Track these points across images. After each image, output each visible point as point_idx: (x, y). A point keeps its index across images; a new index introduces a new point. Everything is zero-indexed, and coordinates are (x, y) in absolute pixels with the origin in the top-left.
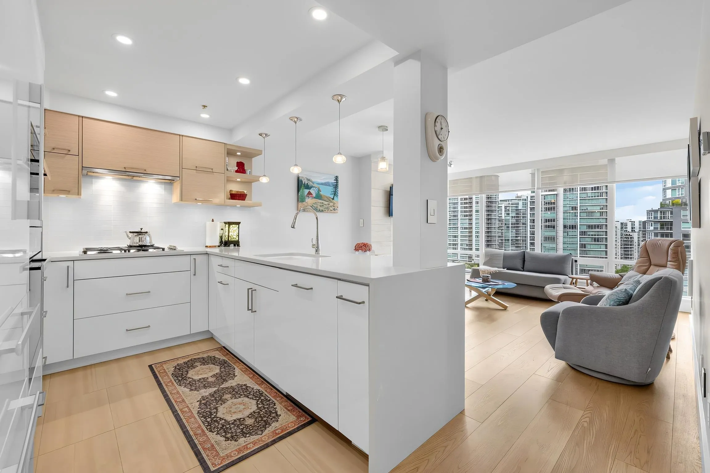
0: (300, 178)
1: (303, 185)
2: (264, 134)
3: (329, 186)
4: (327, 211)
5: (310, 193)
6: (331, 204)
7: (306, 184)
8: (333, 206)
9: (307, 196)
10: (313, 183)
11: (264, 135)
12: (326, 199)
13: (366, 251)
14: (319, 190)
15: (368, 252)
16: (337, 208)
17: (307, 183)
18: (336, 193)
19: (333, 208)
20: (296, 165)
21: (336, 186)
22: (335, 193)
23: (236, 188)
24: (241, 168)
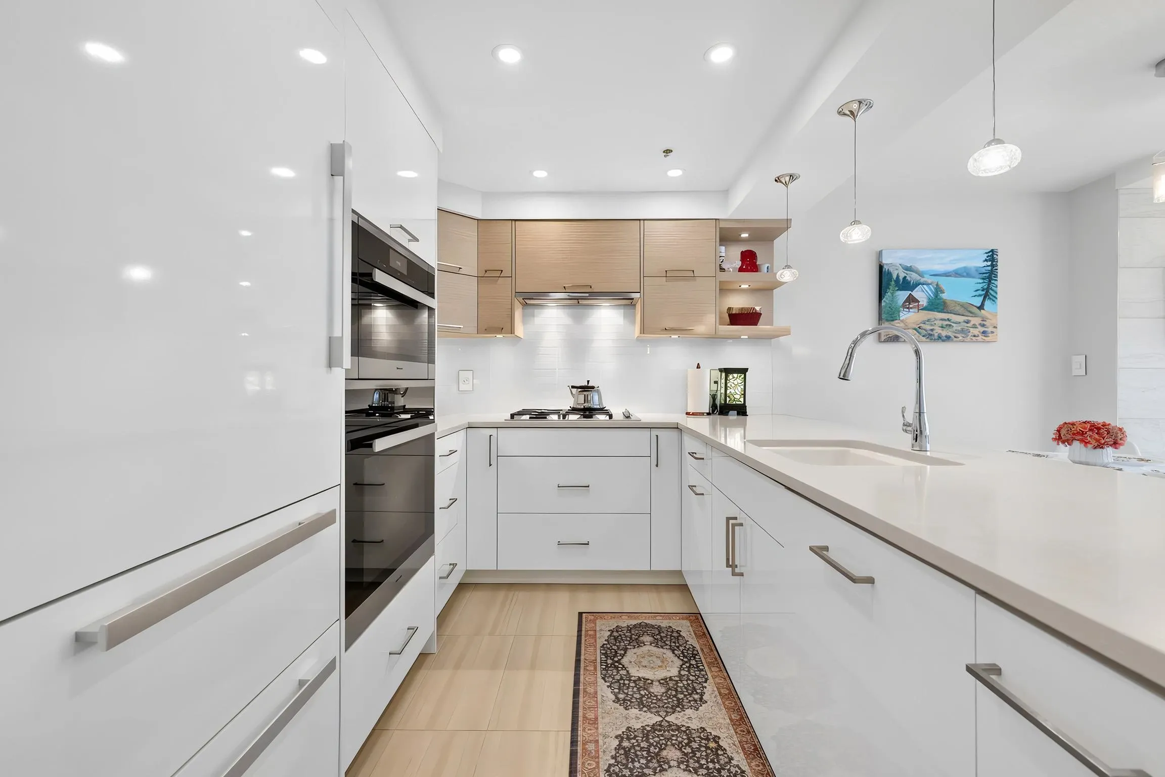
0: (885, 267)
1: (893, 283)
2: (786, 175)
3: (968, 275)
4: (961, 338)
5: (911, 300)
6: (975, 321)
7: (901, 278)
8: (980, 324)
9: (904, 306)
10: (921, 274)
11: (787, 179)
12: (958, 308)
13: (1102, 448)
14: (938, 290)
15: (1110, 450)
16: (994, 330)
17: (905, 277)
18: (991, 291)
19: (982, 329)
20: (856, 222)
21: (990, 276)
22: (988, 293)
23: (738, 302)
24: (749, 262)
